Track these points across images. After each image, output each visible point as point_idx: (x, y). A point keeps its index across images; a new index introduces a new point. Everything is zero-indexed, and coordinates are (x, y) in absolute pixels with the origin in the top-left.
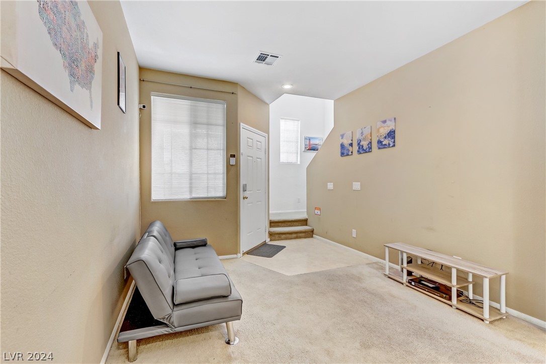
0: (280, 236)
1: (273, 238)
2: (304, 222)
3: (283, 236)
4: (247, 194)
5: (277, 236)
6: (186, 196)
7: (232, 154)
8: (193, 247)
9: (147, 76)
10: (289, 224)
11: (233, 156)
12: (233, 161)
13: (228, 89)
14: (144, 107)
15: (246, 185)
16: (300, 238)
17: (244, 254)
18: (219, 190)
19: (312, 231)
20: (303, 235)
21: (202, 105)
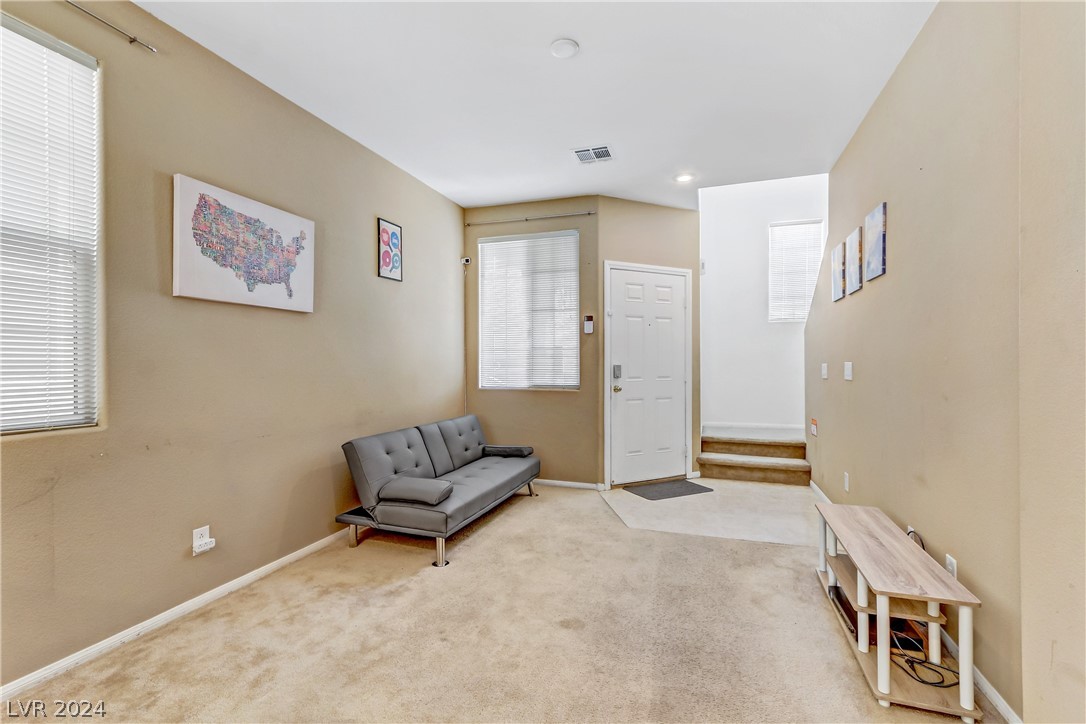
0: (724, 470)
1: (708, 472)
2: (800, 450)
3: (730, 472)
4: (620, 383)
5: (716, 471)
6: (523, 383)
7: (591, 314)
8: (505, 456)
9: (473, 219)
10: (755, 449)
11: (590, 318)
12: (589, 327)
13: (583, 209)
14: (467, 261)
15: (619, 367)
16: (774, 481)
17: (613, 487)
18: (568, 375)
19: (808, 473)
20: (782, 476)
21: (545, 243)
